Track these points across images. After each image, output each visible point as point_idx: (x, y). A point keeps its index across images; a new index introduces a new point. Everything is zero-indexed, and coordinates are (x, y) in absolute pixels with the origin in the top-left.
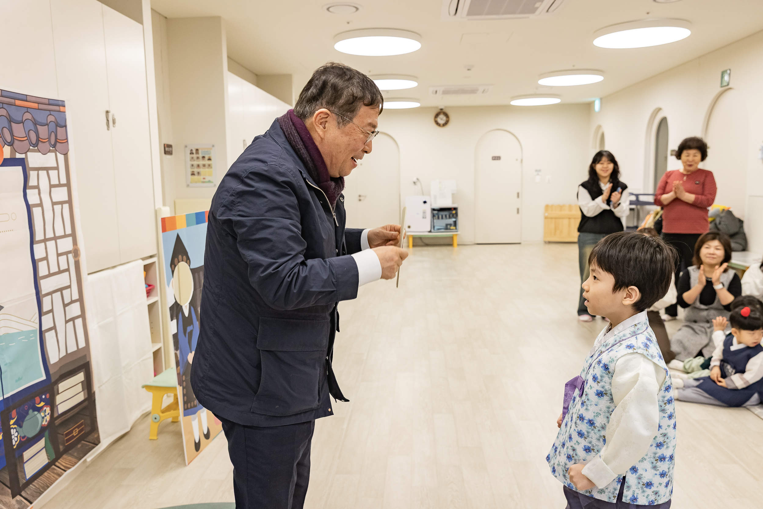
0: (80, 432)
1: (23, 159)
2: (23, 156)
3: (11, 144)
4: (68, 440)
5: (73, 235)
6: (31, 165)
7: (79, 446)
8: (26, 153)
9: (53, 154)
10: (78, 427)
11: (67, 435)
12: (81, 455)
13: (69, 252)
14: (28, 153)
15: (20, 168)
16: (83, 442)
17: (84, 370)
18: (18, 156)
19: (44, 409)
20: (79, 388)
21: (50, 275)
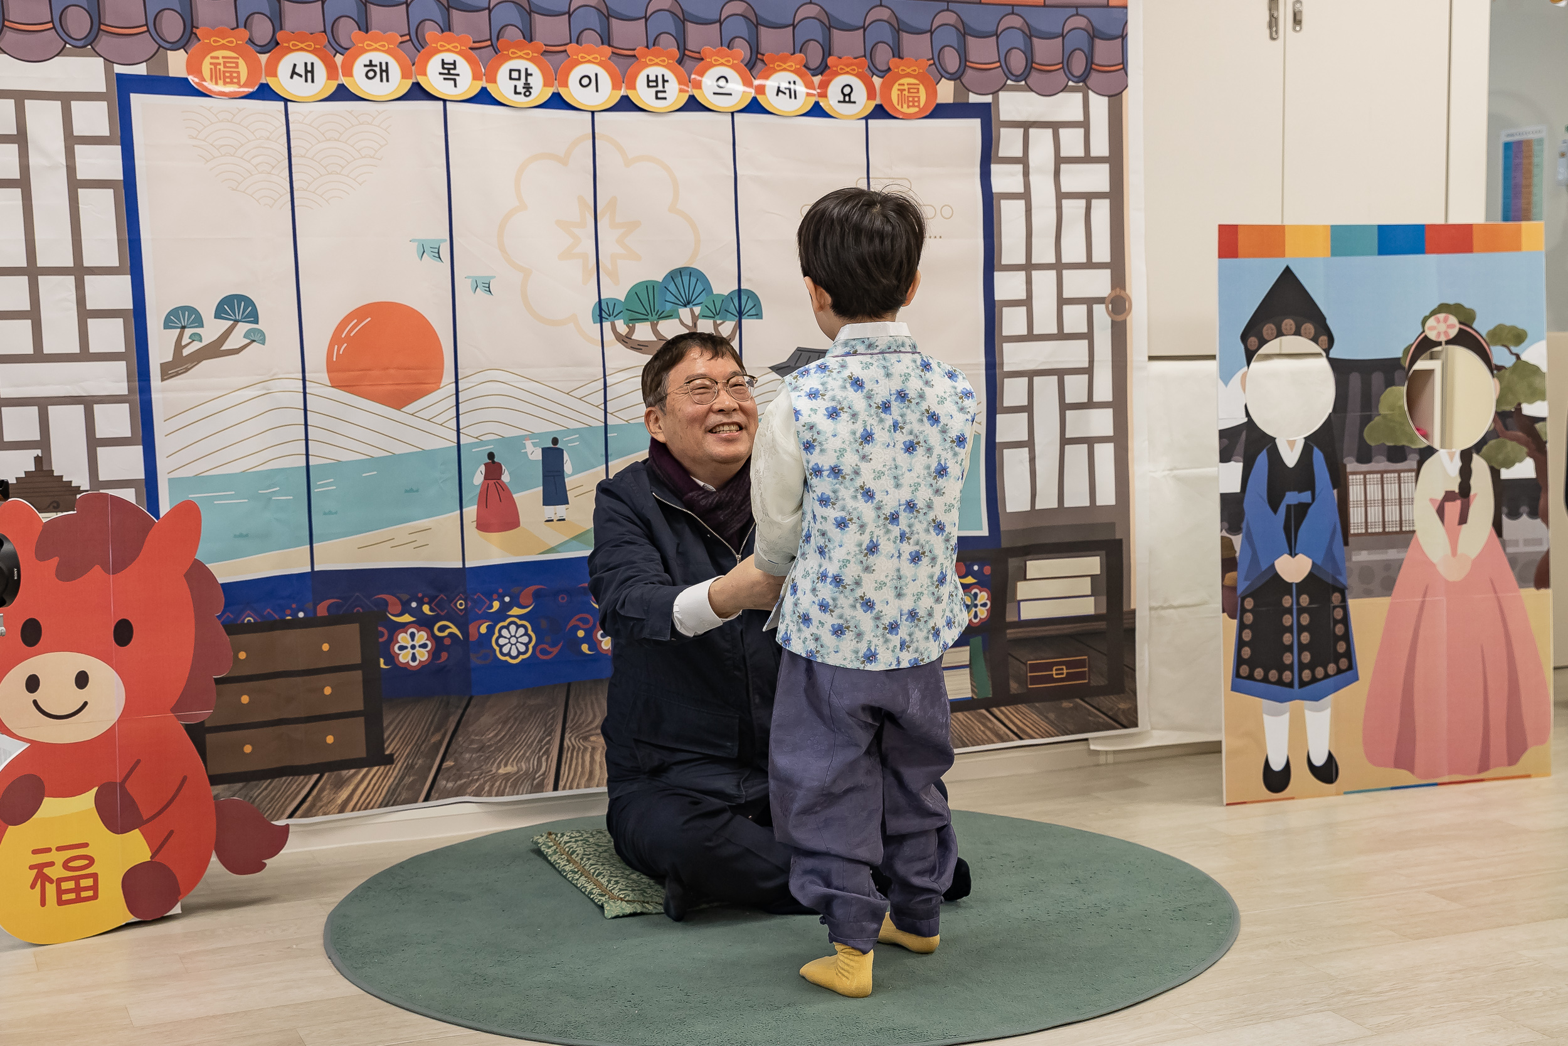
0: (1069, 677)
1: (987, 106)
2: (988, 99)
3: (956, 77)
4: (1035, 680)
5: (1117, 266)
6: (1004, 117)
7: (1066, 704)
8: (995, 93)
9: (1079, 96)
10: (1069, 665)
11: (1034, 668)
12: (1070, 727)
13: (1100, 300)
14: (1001, 93)
15: (975, 124)
16: (1078, 700)
17: (1104, 552)
18: (974, 98)
19: (973, 592)
20: (1086, 586)
21: (1030, 336)
